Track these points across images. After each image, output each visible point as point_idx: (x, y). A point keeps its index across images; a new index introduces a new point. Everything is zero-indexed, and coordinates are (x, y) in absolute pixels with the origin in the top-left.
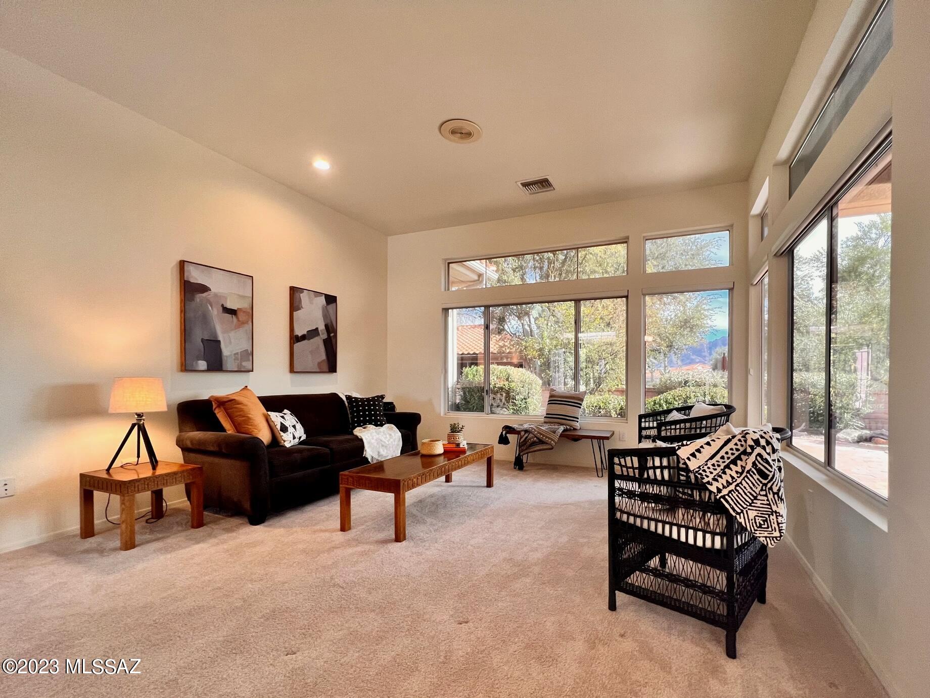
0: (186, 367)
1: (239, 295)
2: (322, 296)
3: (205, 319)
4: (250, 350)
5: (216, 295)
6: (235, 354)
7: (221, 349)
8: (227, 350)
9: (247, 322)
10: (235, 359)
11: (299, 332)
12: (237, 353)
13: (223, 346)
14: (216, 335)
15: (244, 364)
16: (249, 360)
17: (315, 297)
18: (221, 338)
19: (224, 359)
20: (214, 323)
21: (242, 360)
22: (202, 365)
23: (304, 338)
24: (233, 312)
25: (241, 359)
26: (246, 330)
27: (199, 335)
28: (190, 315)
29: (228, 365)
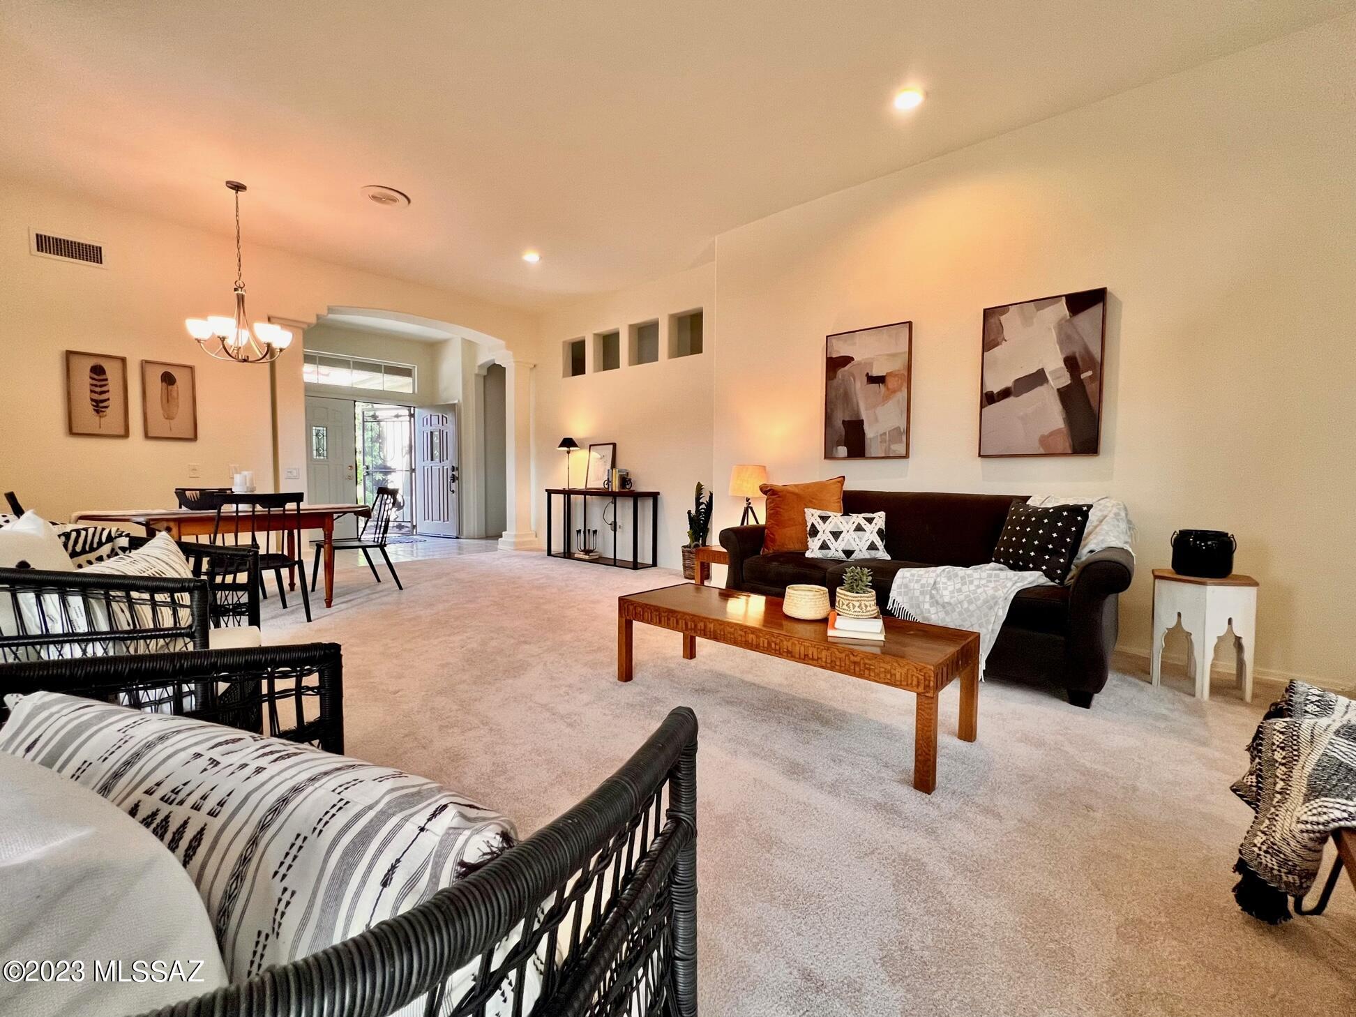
0: (829, 455)
1: (888, 355)
2: (1060, 301)
3: (847, 397)
4: (903, 426)
5: (859, 364)
6: (881, 435)
7: (863, 430)
8: (870, 432)
9: (900, 389)
10: (881, 442)
11: (995, 387)
12: (885, 434)
13: (866, 427)
14: (858, 413)
15: (894, 447)
16: (901, 441)
17: (1038, 310)
18: (864, 416)
19: (867, 442)
20: (856, 398)
21: (892, 441)
22: (842, 451)
23: (1006, 393)
24: (880, 380)
25: (890, 440)
26: (899, 401)
27: (840, 417)
28: (833, 394)
29: (872, 450)
